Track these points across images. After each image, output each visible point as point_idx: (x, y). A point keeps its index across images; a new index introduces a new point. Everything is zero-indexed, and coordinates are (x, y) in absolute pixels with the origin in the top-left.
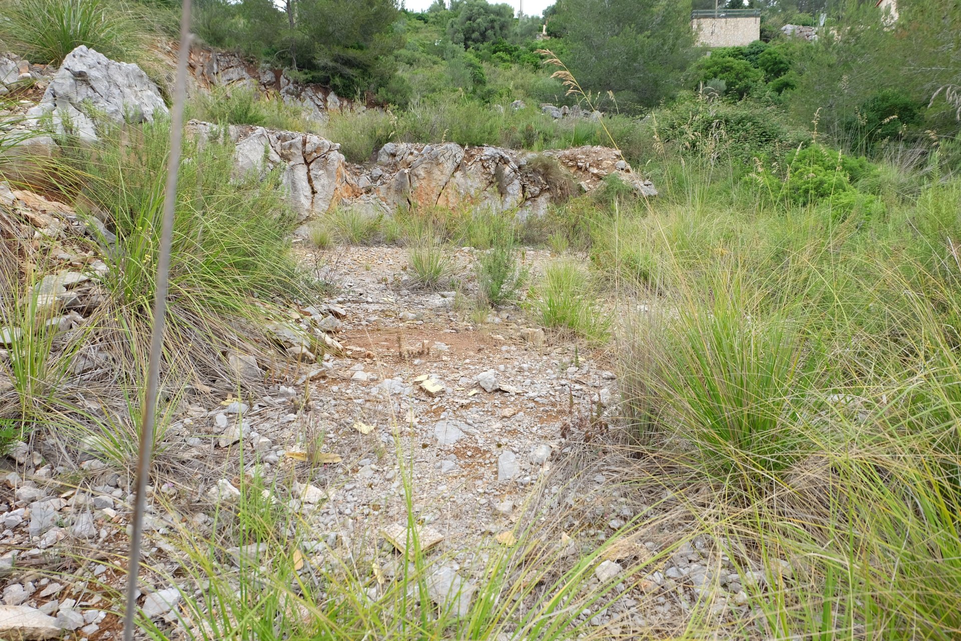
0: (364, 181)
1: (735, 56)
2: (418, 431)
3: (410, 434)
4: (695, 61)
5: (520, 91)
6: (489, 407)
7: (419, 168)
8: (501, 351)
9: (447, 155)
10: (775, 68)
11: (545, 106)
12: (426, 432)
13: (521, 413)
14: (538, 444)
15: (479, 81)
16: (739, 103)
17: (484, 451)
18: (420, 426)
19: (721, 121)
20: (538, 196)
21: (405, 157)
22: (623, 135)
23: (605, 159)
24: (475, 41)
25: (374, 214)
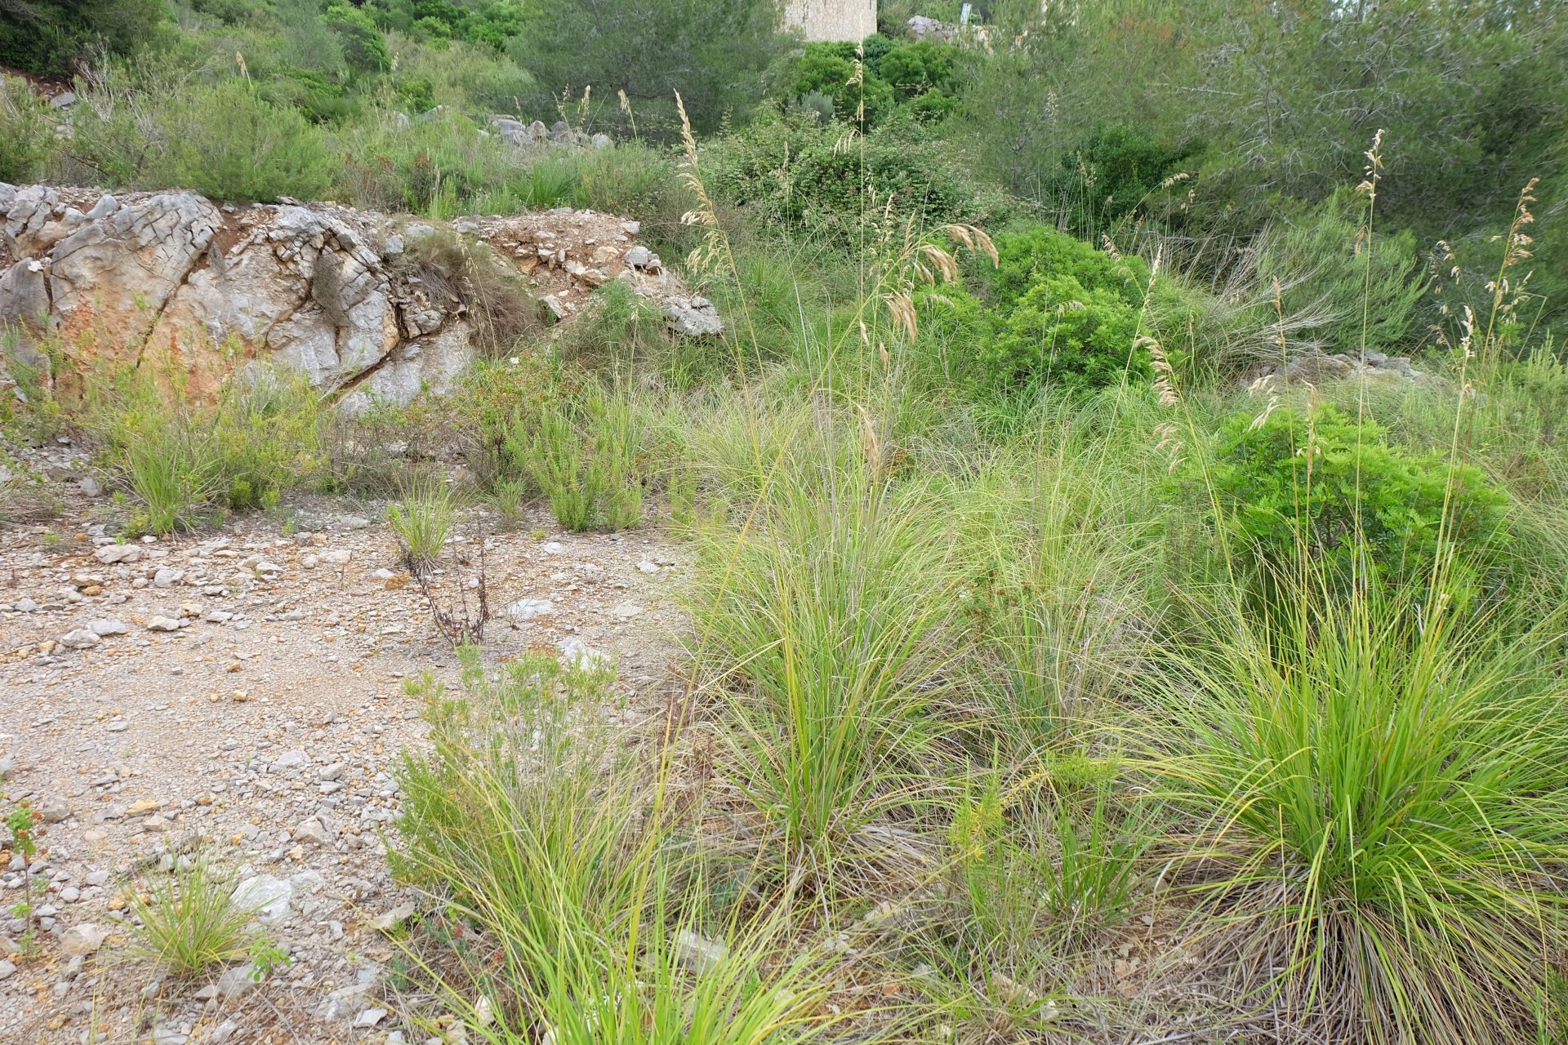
7: (77, 258)
9: (162, 225)
11: (497, 119)
19: (846, 165)
20: (437, 332)
21: (35, 223)
22: (643, 186)
23: (602, 243)
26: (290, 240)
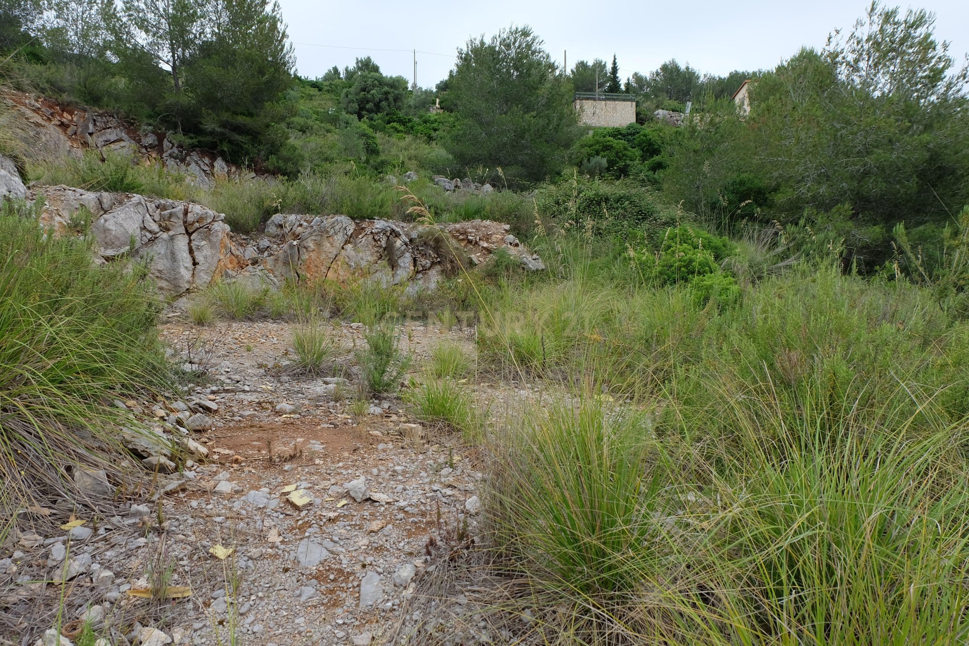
0: (250, 252)
1: (614, 136)
2: (280, 552)
3: (271, 556)
4: (579, 139)
5: (414, 162)
6: (356, 520)
7: (309, 240)
8: (377, 449)
9: (337, 228)
10: (650, 149)
11: (438, 178)
12: (288, 552)
13: (390, 526)
14: (404, 562)
15: (372, 151)
16: (617, 183)
17: (348, 572)
18: (282, 547)
19: (601, 199)
20: (429, 269)
21: (294, 228)
22: (511, 210)
23: (495, 234)
24: (370, 111)
25: (260, 286)
26: (379, 233)
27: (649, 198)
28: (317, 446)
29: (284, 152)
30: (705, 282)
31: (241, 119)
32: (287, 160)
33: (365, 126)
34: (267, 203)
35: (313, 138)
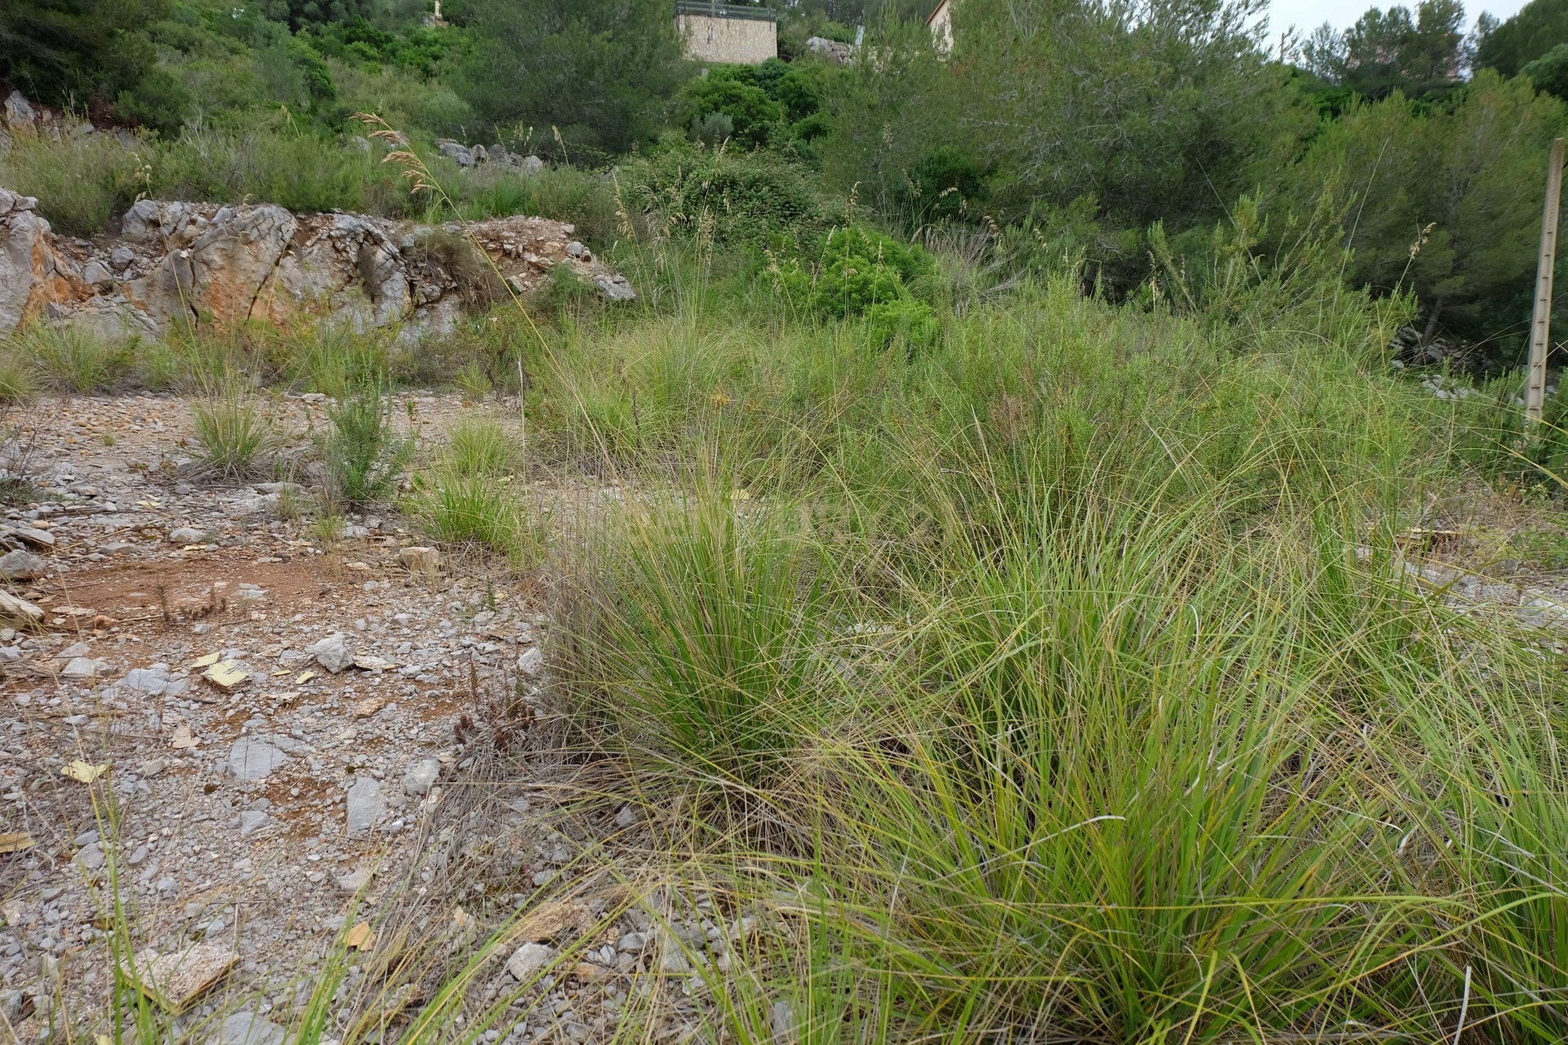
0: (95, 270)
1: (743, 79)
2: (197, 762)
3: (180, 769)
4: (685, 82)
5: (400, 114)
6: (333, 701)
7: (211, 249)
8: (362, 591)
9: (264, 227)
10: (801, 103)
11: (444, 143)
12: (213, 761)
13: (392, 706)
14: (419, 758)
15: (321, 91)
16: (750, 156)
17: (323, 783)
18: (201, 753)
19: (725, 183)
20: (438, 301)
21: (181, 227)
22: (575, 200)
23: (549, 240)
24: (312, 18)
25: (118, 331)
26: (344, 237)
27: (802, 183)
28: (254, 592)
29: (149, 87)
30: (888, 314)
31: (54, 19)
32: (155, 102)
33: (304, 46)
34: (122, 180)
35: (204, 62)
